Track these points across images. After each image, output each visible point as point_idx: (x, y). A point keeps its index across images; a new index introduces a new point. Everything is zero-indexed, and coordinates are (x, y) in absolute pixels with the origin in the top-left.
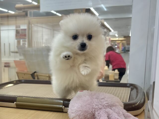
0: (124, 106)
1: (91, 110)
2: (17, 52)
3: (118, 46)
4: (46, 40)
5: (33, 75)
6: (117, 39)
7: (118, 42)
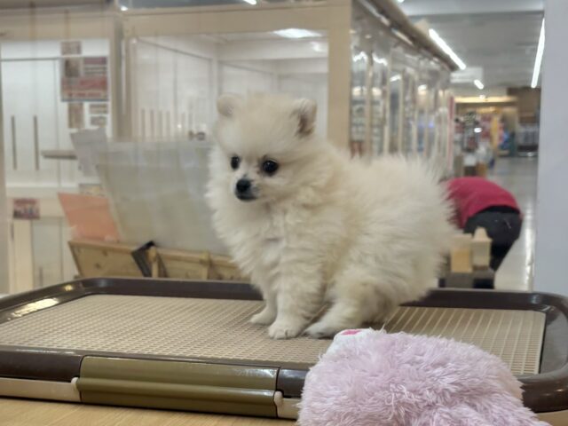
0: (523, 394)
1: (394, 411)
2: (71, 157)
3: (483, 128)
4: (191, 107)
5: (141, 255)
6: (481, 99)
7: (483, 110)
